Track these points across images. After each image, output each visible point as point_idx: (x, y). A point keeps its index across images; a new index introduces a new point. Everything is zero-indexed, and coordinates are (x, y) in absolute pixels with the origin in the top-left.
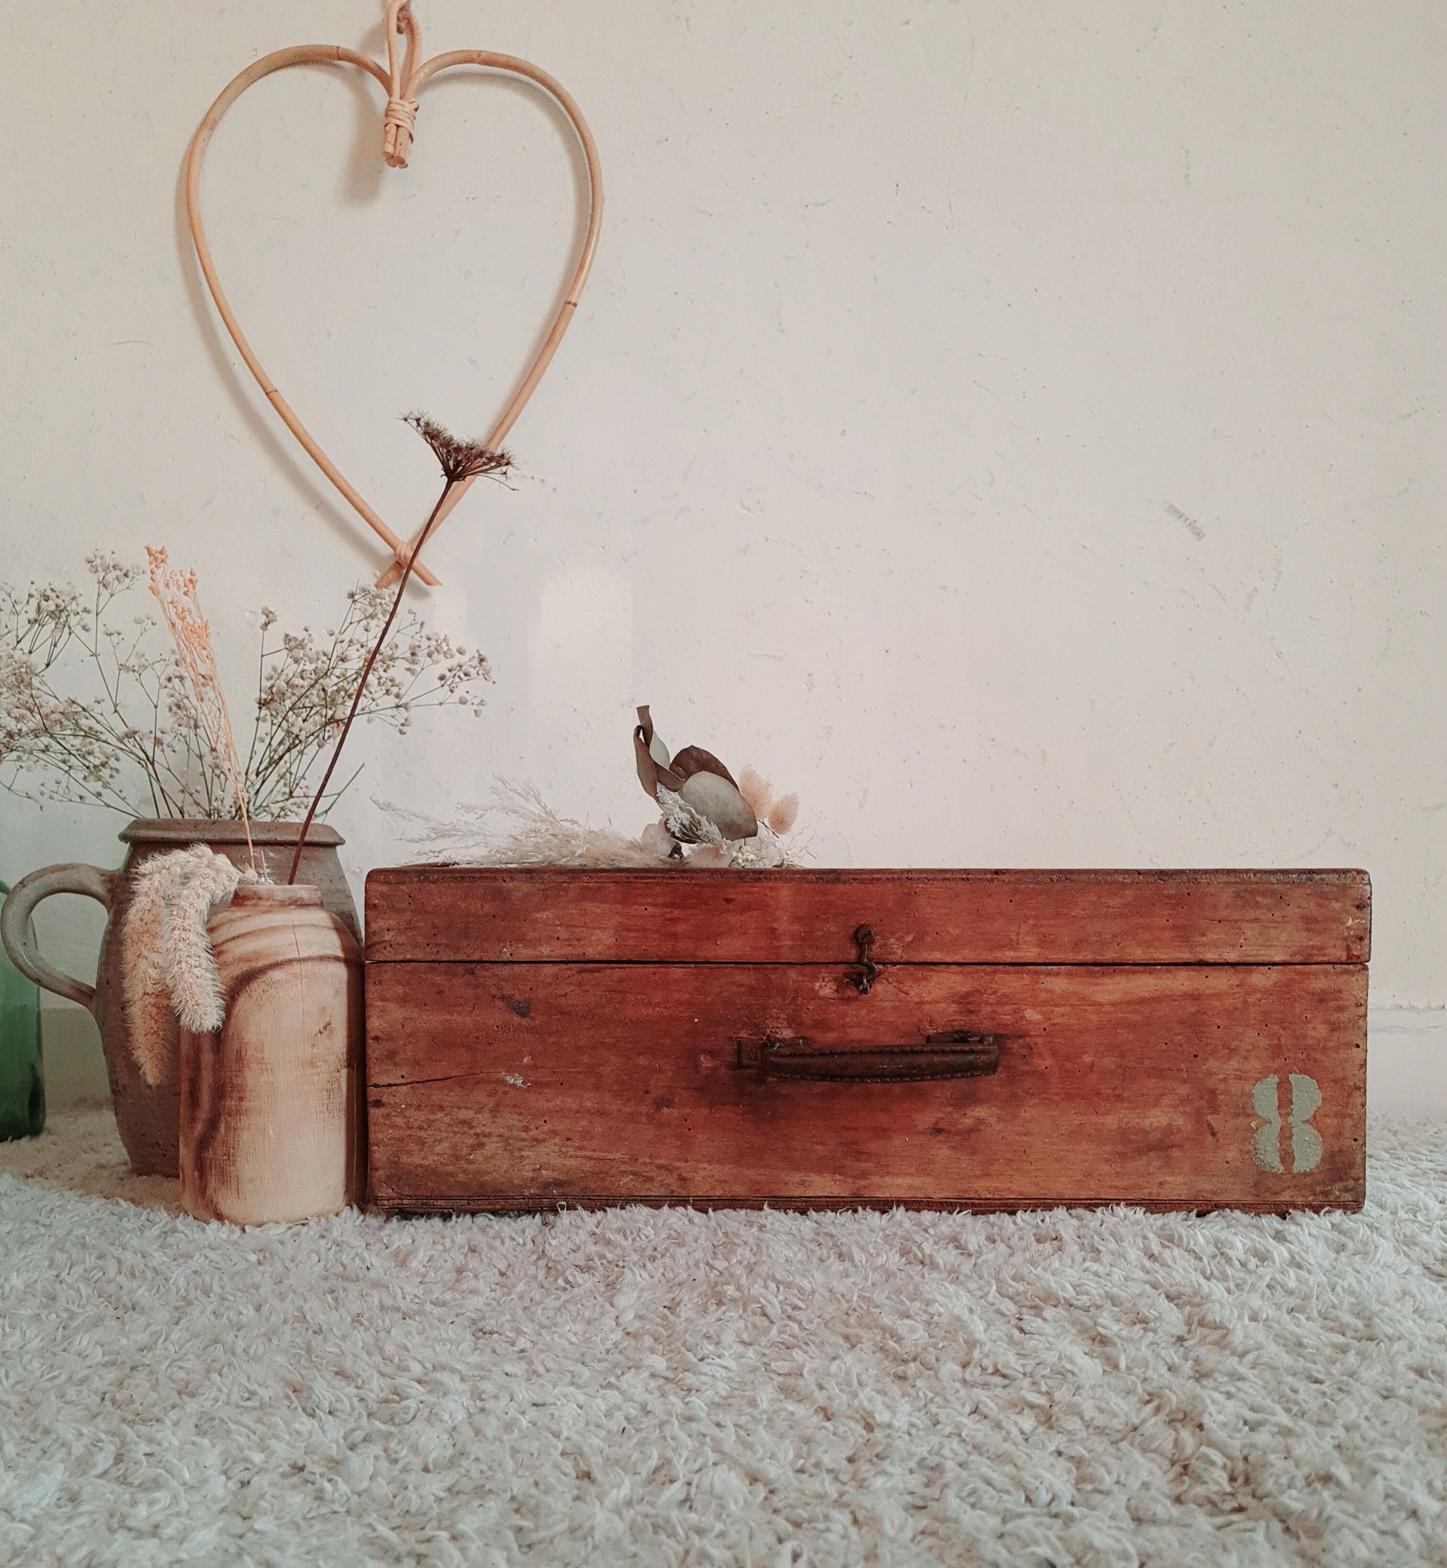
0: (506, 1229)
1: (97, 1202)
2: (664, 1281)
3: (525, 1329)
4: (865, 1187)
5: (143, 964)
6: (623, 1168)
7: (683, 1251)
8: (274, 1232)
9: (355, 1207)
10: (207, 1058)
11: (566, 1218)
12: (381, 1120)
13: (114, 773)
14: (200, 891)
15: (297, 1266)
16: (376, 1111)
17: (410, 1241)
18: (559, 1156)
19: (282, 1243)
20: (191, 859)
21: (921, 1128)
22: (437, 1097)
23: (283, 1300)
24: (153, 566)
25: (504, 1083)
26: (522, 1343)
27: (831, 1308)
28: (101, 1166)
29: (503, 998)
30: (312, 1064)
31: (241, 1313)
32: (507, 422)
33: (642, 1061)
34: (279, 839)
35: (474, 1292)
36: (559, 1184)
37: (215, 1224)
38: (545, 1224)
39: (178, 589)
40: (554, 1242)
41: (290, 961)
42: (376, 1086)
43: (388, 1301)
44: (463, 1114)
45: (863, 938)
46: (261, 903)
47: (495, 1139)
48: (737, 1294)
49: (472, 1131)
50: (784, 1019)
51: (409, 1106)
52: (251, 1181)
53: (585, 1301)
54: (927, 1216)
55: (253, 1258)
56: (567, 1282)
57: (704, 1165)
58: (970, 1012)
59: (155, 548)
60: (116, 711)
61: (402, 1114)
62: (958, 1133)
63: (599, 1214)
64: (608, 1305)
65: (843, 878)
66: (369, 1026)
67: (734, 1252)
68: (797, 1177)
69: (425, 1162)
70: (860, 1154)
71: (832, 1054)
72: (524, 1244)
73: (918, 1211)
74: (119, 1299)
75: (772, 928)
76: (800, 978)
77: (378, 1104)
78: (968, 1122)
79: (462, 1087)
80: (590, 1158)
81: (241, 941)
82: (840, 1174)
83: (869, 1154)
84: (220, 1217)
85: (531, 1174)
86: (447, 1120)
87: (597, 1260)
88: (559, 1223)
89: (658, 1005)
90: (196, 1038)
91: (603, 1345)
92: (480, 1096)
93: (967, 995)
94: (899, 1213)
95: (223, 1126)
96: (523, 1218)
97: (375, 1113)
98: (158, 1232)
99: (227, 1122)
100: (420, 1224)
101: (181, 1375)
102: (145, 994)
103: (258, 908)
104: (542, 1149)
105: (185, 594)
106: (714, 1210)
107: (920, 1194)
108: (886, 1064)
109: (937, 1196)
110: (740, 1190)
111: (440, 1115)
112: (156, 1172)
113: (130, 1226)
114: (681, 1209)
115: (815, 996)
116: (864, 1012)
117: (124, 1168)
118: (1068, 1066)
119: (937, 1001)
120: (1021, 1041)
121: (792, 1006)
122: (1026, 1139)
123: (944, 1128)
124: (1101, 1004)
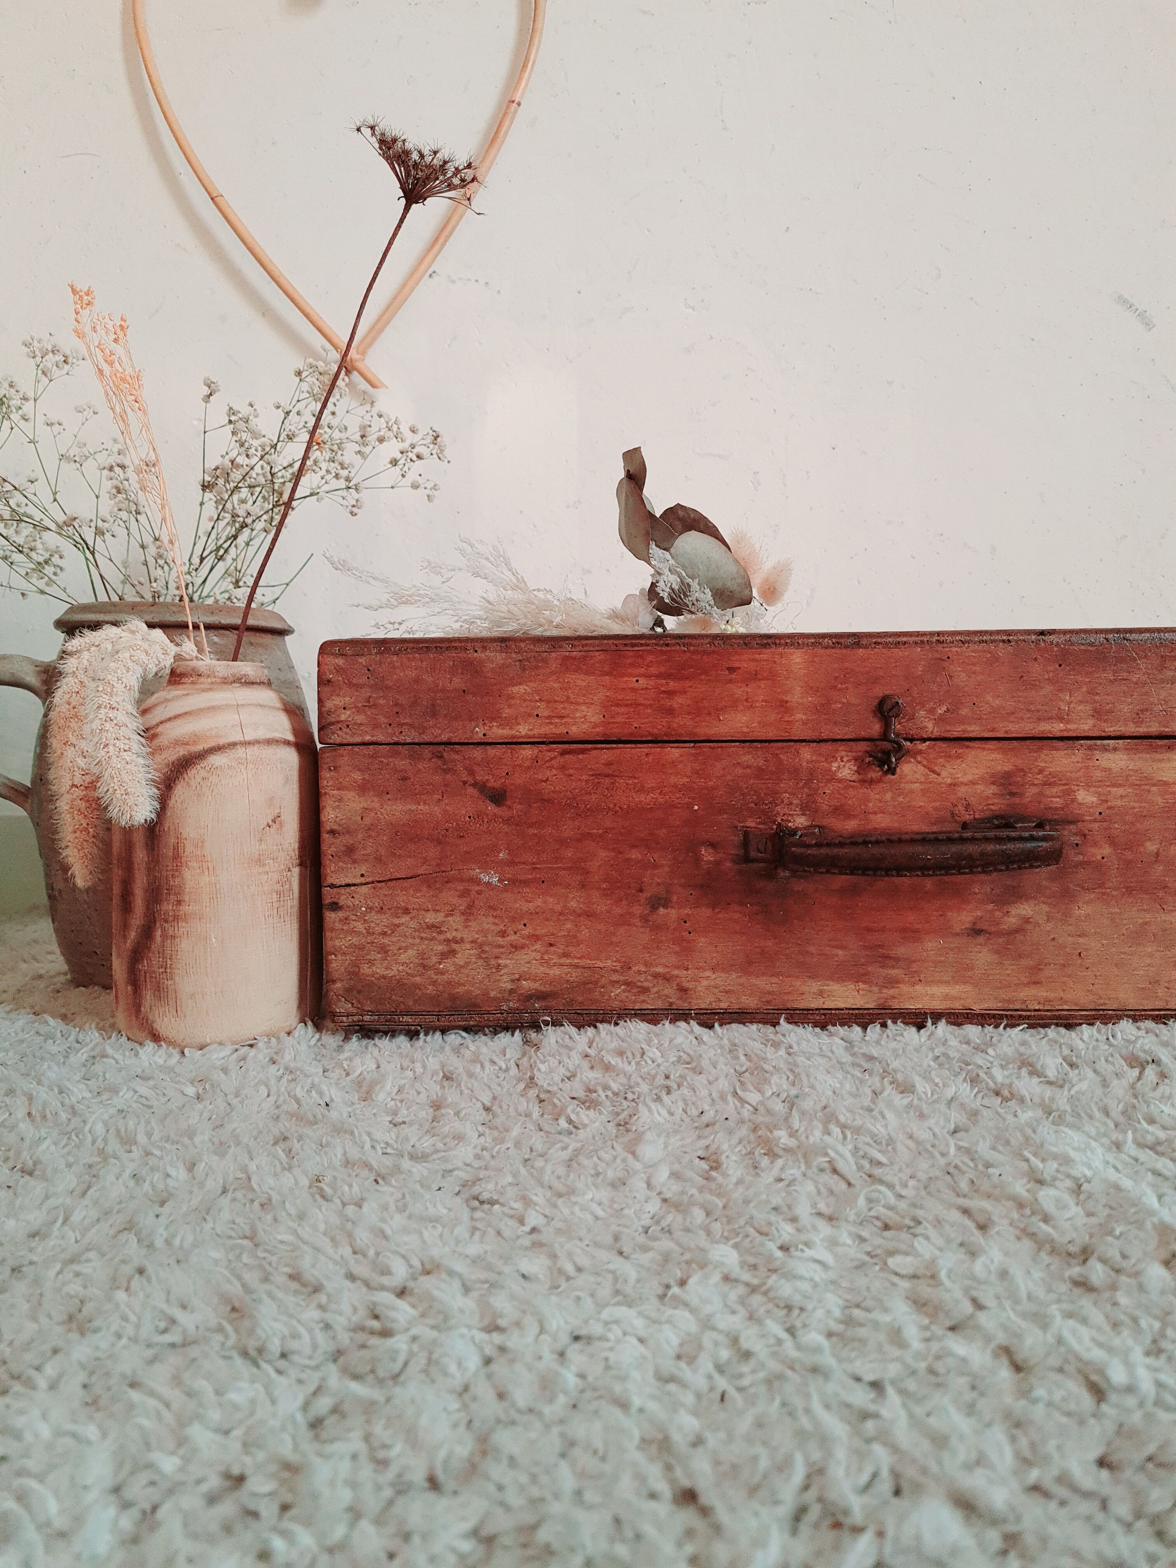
0: (484, 1050)
1: (23, 1020)
2: (687, 1120)
3: (535, 1198)
4: (893, 997)
5: (70, 752)
6: (615, 977)
7: (702, 1079)
8: (217, 1055)
9: (310, 1023)
10: (140, 855)
11: (551, 1036)
12: (338, 926)
13: (58, 571)
14: (130, 664)
15: (242, 1103)
16: (333, 915)
17: (374, 1066)
18: (542, 965)
19: (225, 1070)
20: (123, 634)
21: (957, 928)
22: (401, 899)
23: (222, 1155)
24: (78, 306)
25: (478, 882)
26: (533, 1219)
28: (40, 977)
29: (475, 785)
30: (259, 861)
31: (168, 1176)
33: (635, 854)
34: (223, 622)
35: (459, 1138)
36: (541, 996)
37: (150, 1046)
38: (526, 1042)
39: (107, 333)
40: (543, 1067)
41: (233, 745)
42: (333, 886)
43: (354, 1153)
44: (431, 918)
45: (890, 710)
46: (202, 680)
47: (468, 946)
48: (792, 1143)
49: (442, 937)
50: (797, 805)
51: (370, 909)
52: (192, 996)
53: (602, 1153)
54: (972, 1031)
55: (191, 1091)
56: (570, 1121)
57: (708, 973)
58: (1012, 794)
59: (82, 287)
60: (55, 500)
61: (362, 918)
62: (1000, 934)
63: (590, 1031)
64: (630, 1157)
65: (864, 642)
66: (323, 818)
67: (766, 1081)
68: (814, 986)
69: (390, 973)
70: (886, 960)
71: (865, 843)
72: (507, 1070)
73: (959, 1025)
74: (18, 1154)
75: (782, 701)
76: (814, 758)
77: (335, 906)
78: (1011, 921)
79: (429, 887)
80: (576, 966)
81: (178, 722)
82: (864, 982)
83: (897, 960)
84: (156, 1038)
85: (509, 986)
86: (413, 924)
87: (600, 1092)
88: (545, 1043)
89: (653, 789)
90: (128, 832)
91: (639, 1219)
92: (450, 896)
93: (1008, 775)
94: (942, 1027)
95: (159, 933)
96: (502, 1035)
97: (331, 917)
98: (85, 1056)
99: (164, 930)
100: (384, 1043)
102: (73, 785)
103: (198, 686)
104: (522, 957)
105: (116, 341)
106: (721, 1025)
107: (957, 1005)
108: (929, 854)
109: (977, 1008)
110: (750, 1002)
111: (405, 919)
112: (95, 984)
113: (54, 1049)
114: (682, 1024)
115: (832, 778)
116: (888, 796)
117: (62, 979)
118: (1129, 855)
119: (973, 783)
120: (1073, 828)
121: (806, 790)
122: (1081, 940)
123: (984, 928)
124: (1166, 784)
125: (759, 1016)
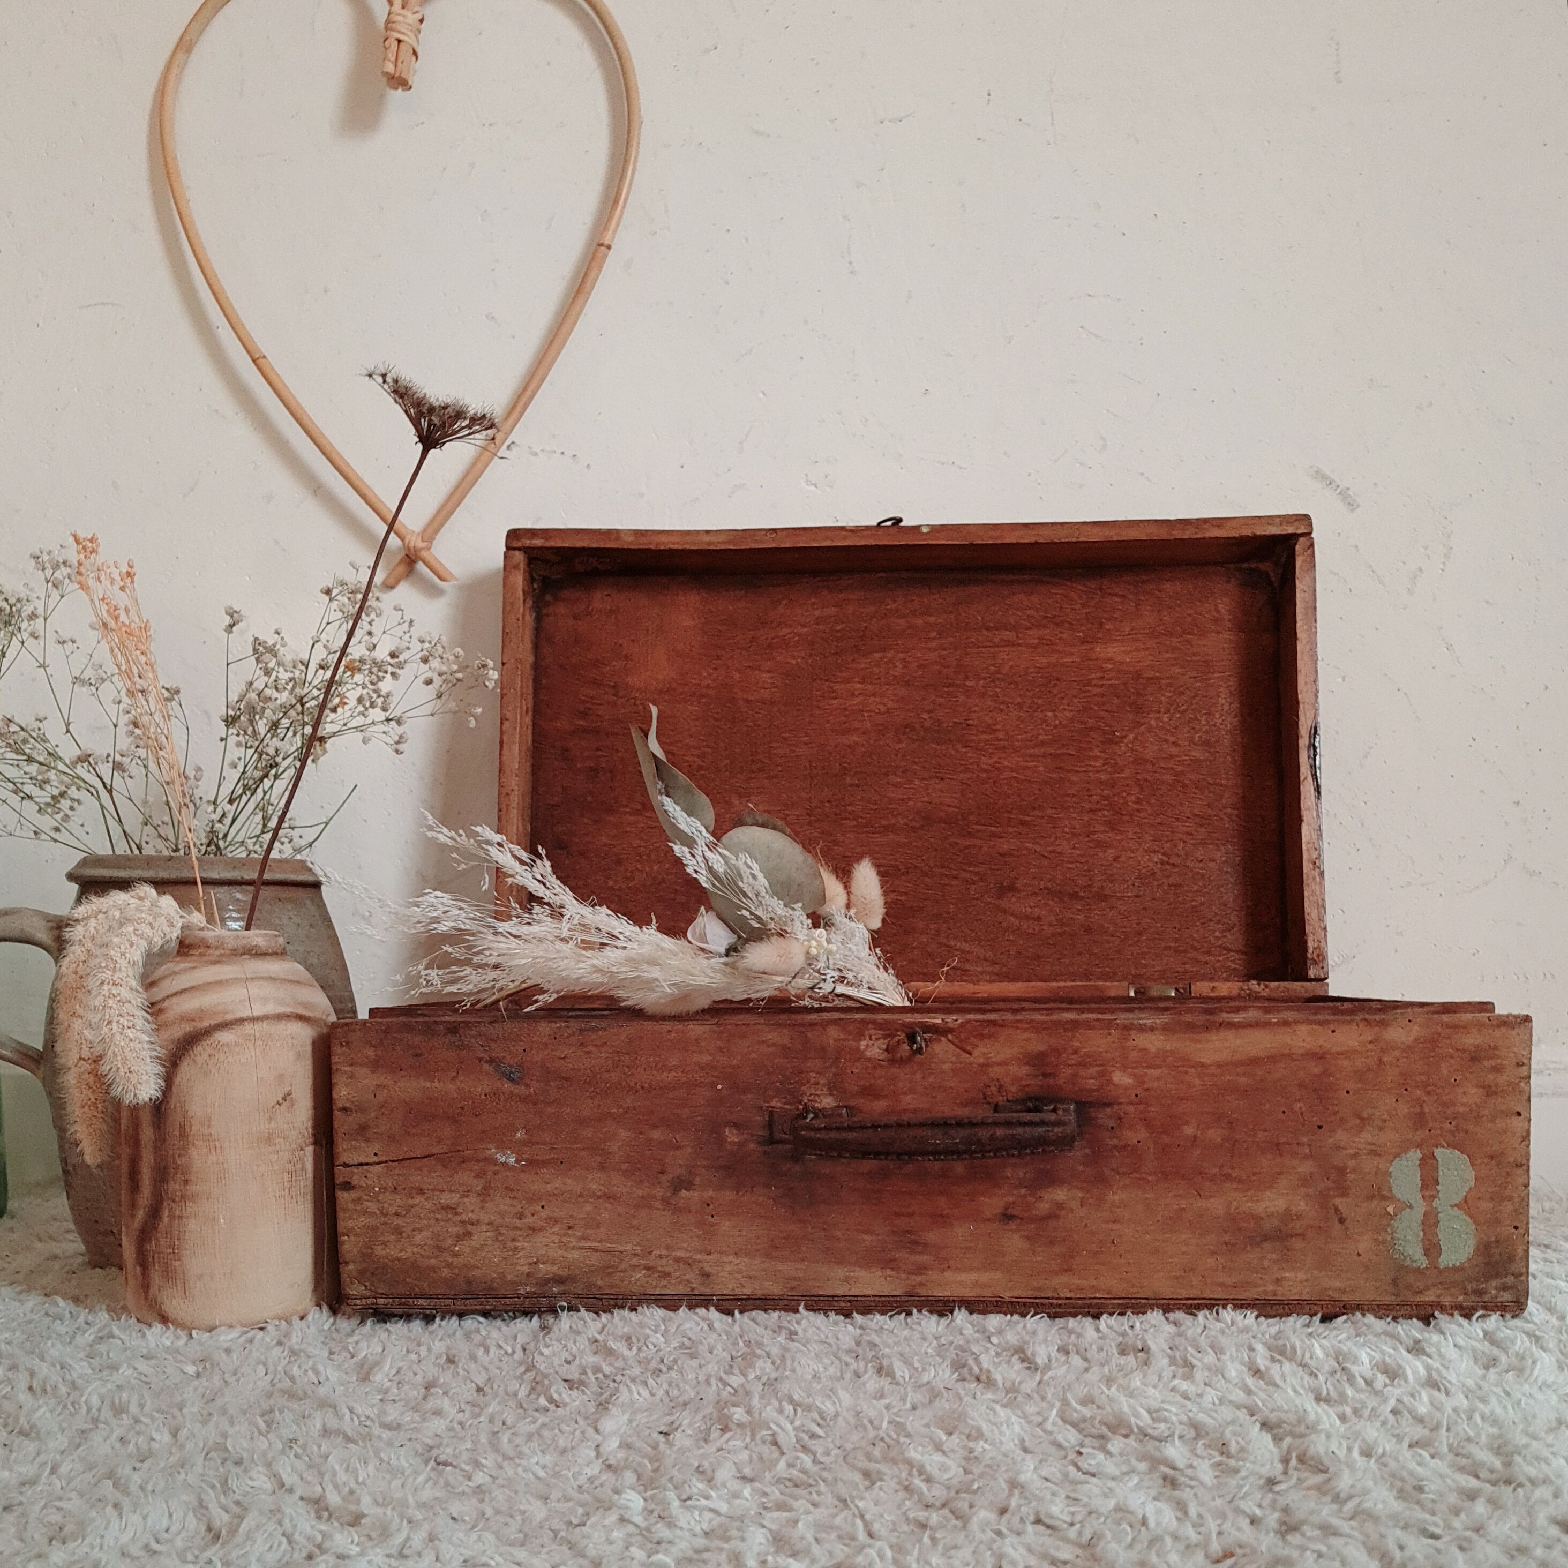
0: (495, 1334)
1: (33, 1301)
2: (666, 1400)
3: (484, 1461)
4: (921, 1284)
5: (77, 1024)
6: (635, 1261)
7: (694, 1363)
8: (225, 1337)
9: (325, 1307)
10: (147, 1134)
11: (566, 1321)
12: (351, 1206)
14: (134, 938)
15: (238, 1380)
16: (346, 1194)
17: (380, 1350)
18: (560, 1247)
19: (228, 1351)
20: (132, 901)
21: (988, 1214)
22: (416, 1179)
23: (205, 1423)
24: (82, 556)
25: (495, 1162)
26: (480, 1478)
27: (855, 1437)
28: (56, 1257)
29: (491, 1061)
30: (269, 1140)
31: (153, 1439)
32: (531, 388)
33: (656, 1135)
34: (246, 877)
35: (438, 1413)
36: (559, 1280)
37: (158, 1327)
38: (543, 1328)
39: (112, 583)
40: (546, 1351)
41: (241, 1021)
42: (346, 1165)
43: (333, 1423)
44: (446, 1198)
46: (211, 952)
47: (484, 1228)
48: (745, 1418)
49: (459, 1218)
50: (824, 1085)
51: (383, 1189)
52: (200, 1277)
53: (564, 1427)
54: (994, 1321)
55: (191, 1369)
56: (551, 1400)
57: (731, 1258)
58: (1045, 1075)
59: (83, 535)
60: (68, 731)
61: (375, 1198)
62: (1032, 1220)
63: (605, 1317)
64: (590, 1431)
66: (335, 1095)
67: (752, 1365)
68: (840, 1272)
69: (403, 1255)
70: (915, 1245)
71: (874, 1127)
72: (514, 1352)
73: (984, 1312)
74: (17, 1419)
76: (842, 1036)
77: (348, 1186)
78: (1044, 1207)
79: (445, 1166)
80: (596, 1250)
81: (183, 997)
82: (892, 1269)
83: (925, 1245)
84: (164, 1319)
85: (526, 1269)
86: (428, 1205)
87: (590, 1374)
88: (555, 1329)
89: (675, 1067)
90: (135, 1109)
91: (575, 1479)
92: (466, 1177)
93: (1042, 1055)
94: (961, 1316)
95: (166, 1213)
96: (518, 1321)
97: (343, 1197)
98: (92, 1338)
99: (171, 1210)
100: (397, 1328)
101: (56, 1518)
102: (81, 1059)
103: (206, 958)
104: (540, 1239)
105: (122, 589)
106: (741, 1312)
107: (987, 1293)
108: (938, 1139)
109: (1006, 1295)
110: (774, 1288)
111: (418, 1199)
112: (112, 1265)
113: (62, 1329)
114: (702, 1311)
115: (858, 1056)
116: (918, 1076)
117: (80, 1259)
118: (1166, 1139)
119: (1004, 1063)
120: (1108, 1110)
121: (834, 1070)
122: (1115, 1227)
123: (1015, 1213)
124: (1203, 1065)
125: (782, 1303)
